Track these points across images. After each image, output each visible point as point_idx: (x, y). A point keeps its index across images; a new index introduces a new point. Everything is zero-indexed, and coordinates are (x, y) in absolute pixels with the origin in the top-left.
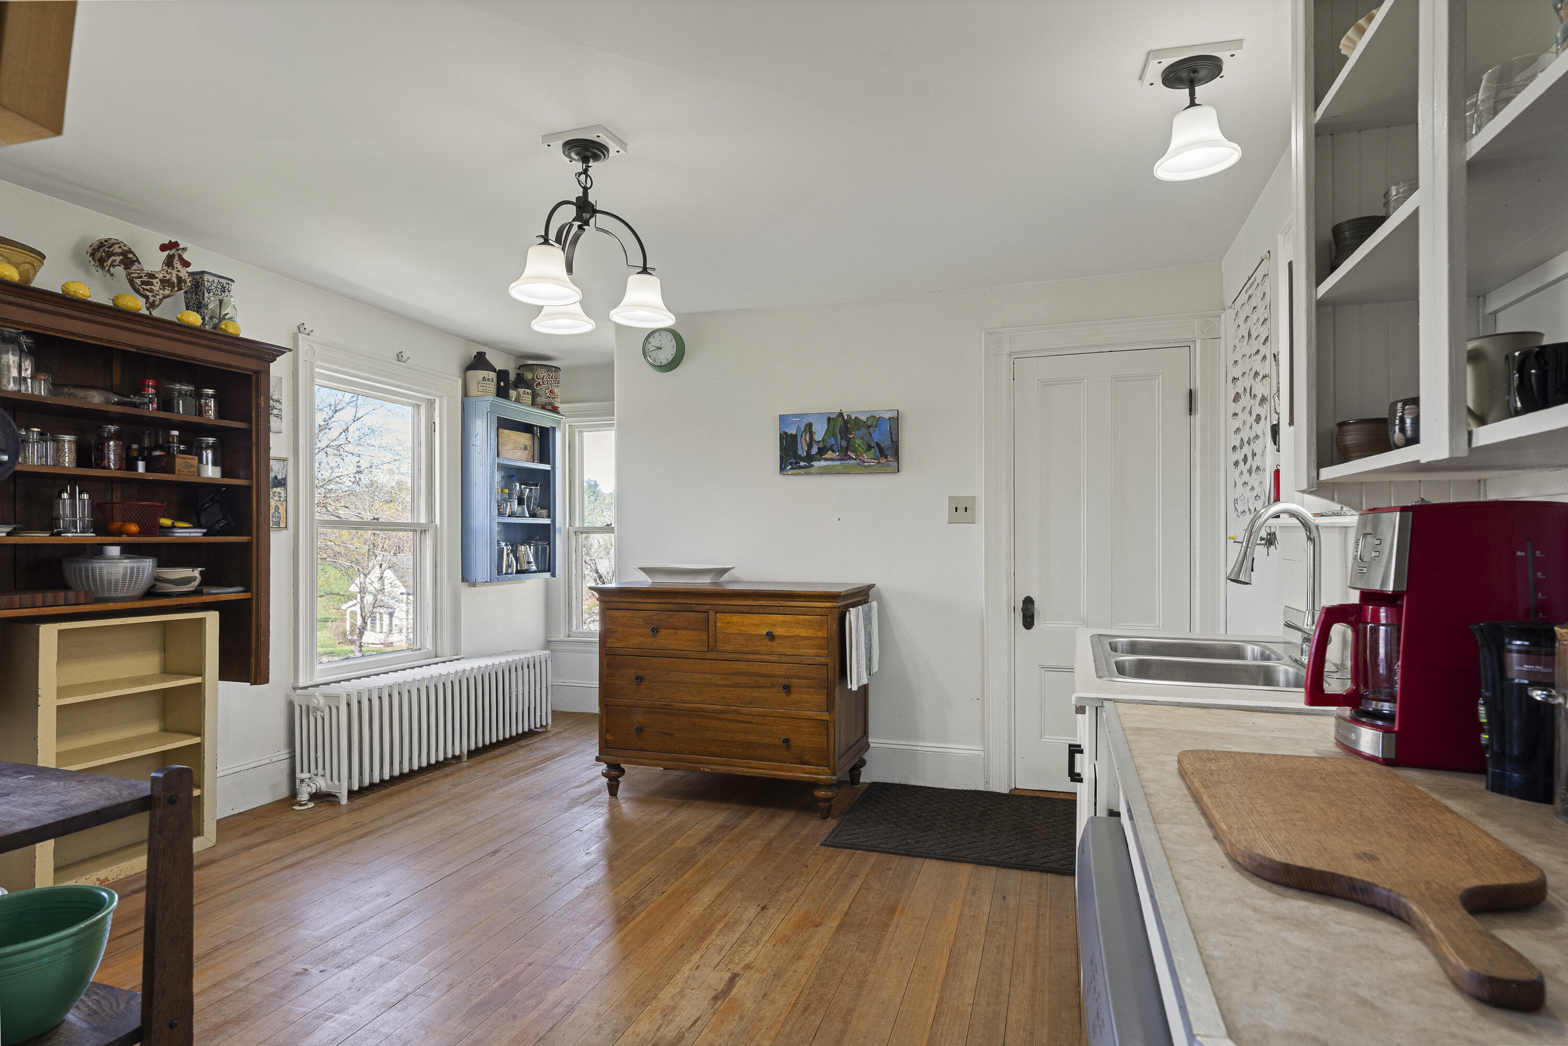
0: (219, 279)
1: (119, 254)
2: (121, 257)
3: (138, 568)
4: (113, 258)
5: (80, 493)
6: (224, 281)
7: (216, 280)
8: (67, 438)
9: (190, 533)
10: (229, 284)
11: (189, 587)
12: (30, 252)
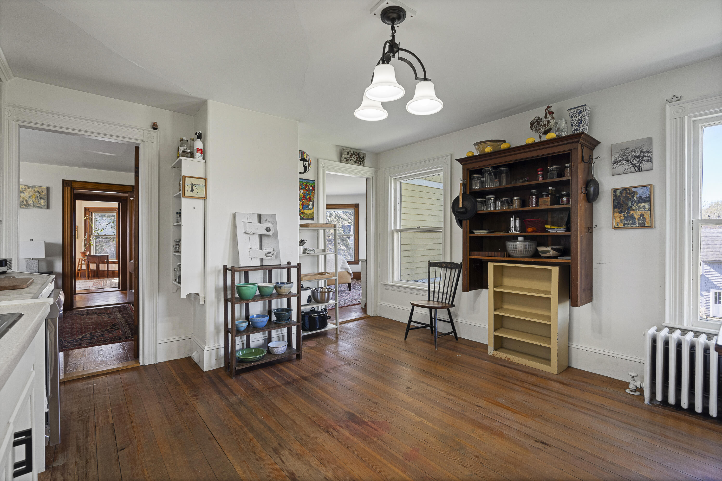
0: (577, 109)
1: (535, 122)
2: (537, 123)
3: (514, 245)
4: (534, 124)
5: (517, 217)
6: (580, 108)
7: (575, 110)
8: (516, 198)
9: (556, 231)
10: (583, 108)
11: (547, 255)
12: (489, 142)
